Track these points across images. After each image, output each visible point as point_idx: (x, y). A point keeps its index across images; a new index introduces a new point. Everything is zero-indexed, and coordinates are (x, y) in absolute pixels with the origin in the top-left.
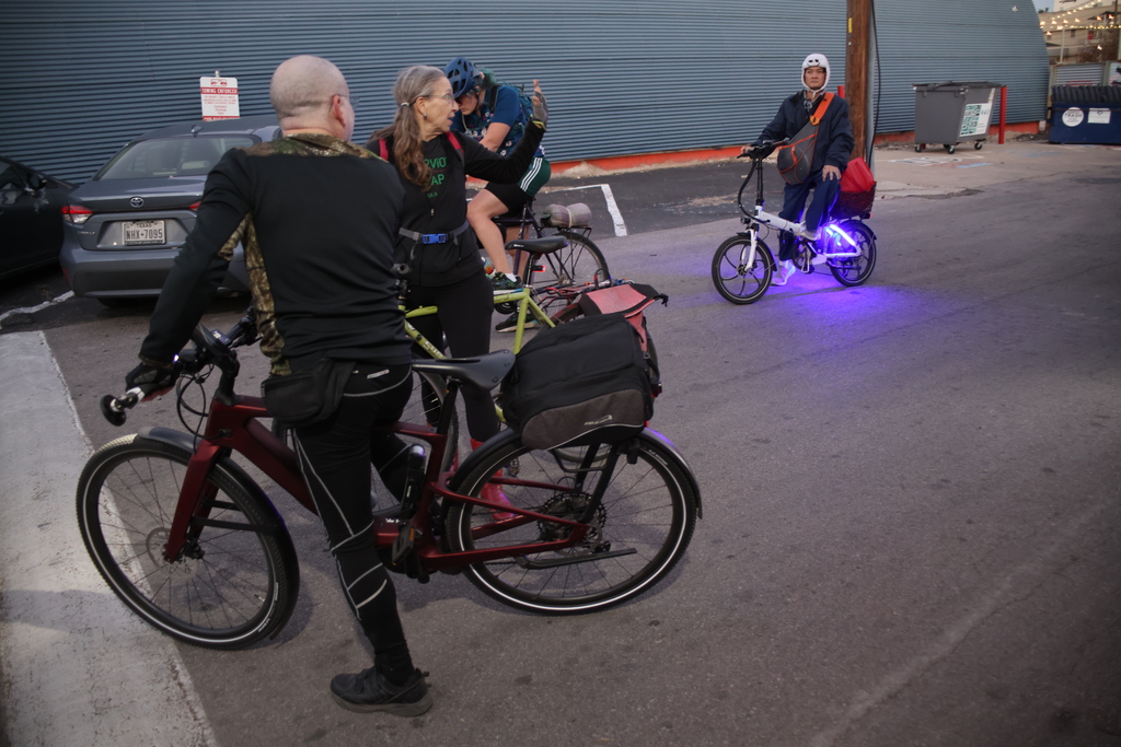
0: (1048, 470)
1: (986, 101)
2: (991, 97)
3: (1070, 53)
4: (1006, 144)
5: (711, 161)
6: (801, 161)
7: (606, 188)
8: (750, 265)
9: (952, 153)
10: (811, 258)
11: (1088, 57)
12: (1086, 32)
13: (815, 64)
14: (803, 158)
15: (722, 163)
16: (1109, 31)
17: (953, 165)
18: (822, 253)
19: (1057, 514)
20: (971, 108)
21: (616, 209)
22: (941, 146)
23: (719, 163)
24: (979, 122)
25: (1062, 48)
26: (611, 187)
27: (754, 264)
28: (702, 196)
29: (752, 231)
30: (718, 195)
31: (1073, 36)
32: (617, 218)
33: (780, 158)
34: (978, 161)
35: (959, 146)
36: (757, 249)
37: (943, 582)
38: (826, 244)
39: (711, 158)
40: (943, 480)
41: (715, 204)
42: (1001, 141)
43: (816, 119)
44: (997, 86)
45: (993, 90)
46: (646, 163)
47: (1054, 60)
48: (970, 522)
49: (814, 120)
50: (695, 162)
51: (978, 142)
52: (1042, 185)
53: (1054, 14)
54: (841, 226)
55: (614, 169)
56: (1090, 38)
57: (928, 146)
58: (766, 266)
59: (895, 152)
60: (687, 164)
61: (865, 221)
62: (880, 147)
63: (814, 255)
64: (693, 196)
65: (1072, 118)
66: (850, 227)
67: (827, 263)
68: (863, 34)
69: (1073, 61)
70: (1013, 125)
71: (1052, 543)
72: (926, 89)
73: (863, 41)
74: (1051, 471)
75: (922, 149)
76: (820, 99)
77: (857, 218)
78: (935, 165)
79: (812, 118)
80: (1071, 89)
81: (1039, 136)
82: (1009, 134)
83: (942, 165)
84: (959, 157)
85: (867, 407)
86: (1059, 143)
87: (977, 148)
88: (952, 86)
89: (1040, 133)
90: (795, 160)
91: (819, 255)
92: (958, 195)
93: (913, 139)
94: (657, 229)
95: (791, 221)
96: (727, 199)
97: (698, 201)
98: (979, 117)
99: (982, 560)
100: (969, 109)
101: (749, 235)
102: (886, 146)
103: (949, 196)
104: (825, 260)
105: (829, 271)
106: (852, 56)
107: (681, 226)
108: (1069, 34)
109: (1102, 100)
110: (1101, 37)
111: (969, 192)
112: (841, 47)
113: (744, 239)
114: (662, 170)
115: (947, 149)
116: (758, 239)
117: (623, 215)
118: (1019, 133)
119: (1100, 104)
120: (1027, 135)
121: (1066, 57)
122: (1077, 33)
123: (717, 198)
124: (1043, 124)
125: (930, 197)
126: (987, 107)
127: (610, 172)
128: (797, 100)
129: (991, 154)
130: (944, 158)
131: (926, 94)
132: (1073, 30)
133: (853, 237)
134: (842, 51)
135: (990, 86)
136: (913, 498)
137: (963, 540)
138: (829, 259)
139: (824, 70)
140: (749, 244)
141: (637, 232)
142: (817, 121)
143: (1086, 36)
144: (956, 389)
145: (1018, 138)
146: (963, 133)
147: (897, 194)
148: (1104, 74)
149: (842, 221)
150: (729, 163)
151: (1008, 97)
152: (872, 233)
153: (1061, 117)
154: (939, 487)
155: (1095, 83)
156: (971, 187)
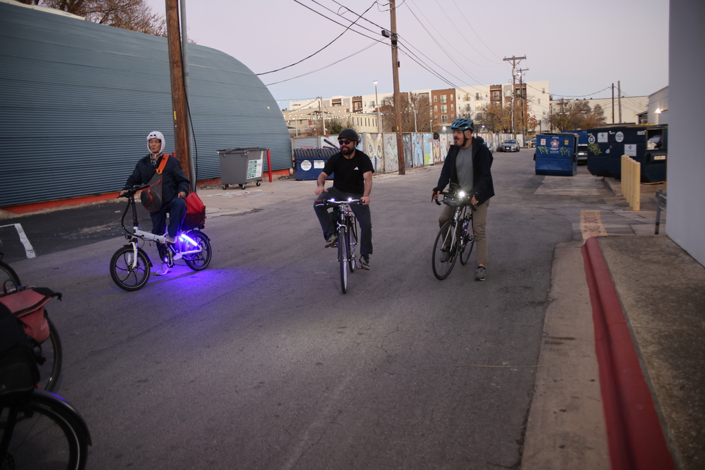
0: (319, 364)
1: (259, 158)
2: (262, 156)
3: (301, 132)
4: (273, 182)
5: (94, 203)
6: (155, 197)
7: (18, 226)
8: (135, 264)
9: (244, 189)
10: (173, 256)
11: (310, 134)
12: (307, 121)
13: (154, 137)
14: (156, 196)
15: (102, 204)
16: (318, 120)
17: (245, 196)
18: (179, 252)
19: (327, 388)
20: (251, 162)
21: (27, 240)
22: (238, 185)
23: (99, 204)
24: (257, 170)
25: (297, 129)
26: (22, 225)
27: (138, 264)
28: (89, 226)
29: (133, 243)
30: (100, 225)
31: (301, 123)
32: (28, 245)
33: (142, 197)
34: (259, 193)
35: (248, 185)
36: (138, 254)
37: (269, 445)
38: (180, 247)
39: (93, 201)
40: (261, 383)
41: (98, 231)
42: (270, 181)
43: (160, 170)
44: (264, 150)
45: (262, 152)
46: (48, 207)
47: (293, 136)
48: (280, 404)
49: (159, 171)
50: (82, 205)
51: (258, 182)
52: (295, 203)
53: (290, 111)
54: (188, 235)
55: (24, 212)
56: (310, 124)
57: (230, 186)
58: (145, 264)
59: (210, 190)
60: (77, 206)
61: (202, 230)
62: (202, 188)
63: (174, 254)
64: (83, 227)
65: (306, 166)
66: (193, 235)
67: (183, 258)
68: (183, 121)
69: (302, 136)
70: (276, 171)
71: (327, 406)
72: (225, 153)
73: (184, 124)
74: (320, 364)
75: (226, 187)
76: (161, 159)
77: (197, 229)
78: (235, 197)
79: (157, 170)
80: (303, 151)
81: (290, 177)
82: (274, 176)
83: (239, 196)
84: (248, 191)
85: (209, 347)
86: (301, 180)
87: (258, 185)
88: (239, 150)
89: (291, 175)
90: (151, 197)
91: (177, 254)
92: (250, 213)
93: (220, 182)
94: (57, 250)
95: (157, 234)
96: (106, 227)
97: (86, 230)
98: (256, 168)
99: (290, 426)
100: (251, 163)
101: (132, 246)
102: (205, 187)
103: (244, 214)
104: (181, 257)
105: (184, 263)
106: (178, 133)
107: (75, 247)
108: (299, 122)
109: (319, 156)
110: (315, 124)
111: (256, 211)
112: (171, 129)
113: (129, 249)
114: (59, 211)
115: (241, 187)
116: (138, 248)
117: (32, 243)
118: (280, 176)
119: (319, 158)
120: (284, 177)
121: (299, 134)
122: (303, 121)
123: (99, 227)
124: (292, 170)
125: (234, 215)
126: (260, 162)
127: (21, 215)
128: (146, 160)
129: (266, 187)
130: (239, 192)
131: (225, 155)
132: (301, 120)
133: (196, 241)
134: (172, 131)
135: (261, 150)
136: (244, 397)
137: (277, 416)
138: (183, 255)
139: (160, 141)
140: (133, 252)
141: (43, 254)
142: (161, 172)
143: (308, 123)
144: (261, 326)
145: (280, 178)
146: (249, 177)
147: (214, 215)
148: (318, 143)
149: (188, 232)
150: (106, 204)
151: (271, 156)
152: (207, 237)
153: (300, 166)
154: (259, 387)
155: (315, 147)
156: (257, 208)
